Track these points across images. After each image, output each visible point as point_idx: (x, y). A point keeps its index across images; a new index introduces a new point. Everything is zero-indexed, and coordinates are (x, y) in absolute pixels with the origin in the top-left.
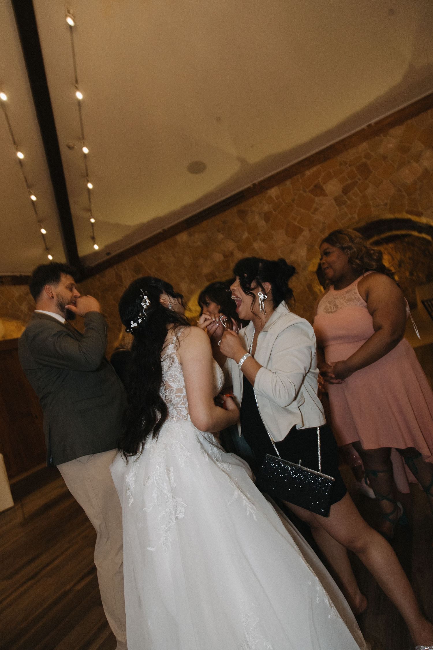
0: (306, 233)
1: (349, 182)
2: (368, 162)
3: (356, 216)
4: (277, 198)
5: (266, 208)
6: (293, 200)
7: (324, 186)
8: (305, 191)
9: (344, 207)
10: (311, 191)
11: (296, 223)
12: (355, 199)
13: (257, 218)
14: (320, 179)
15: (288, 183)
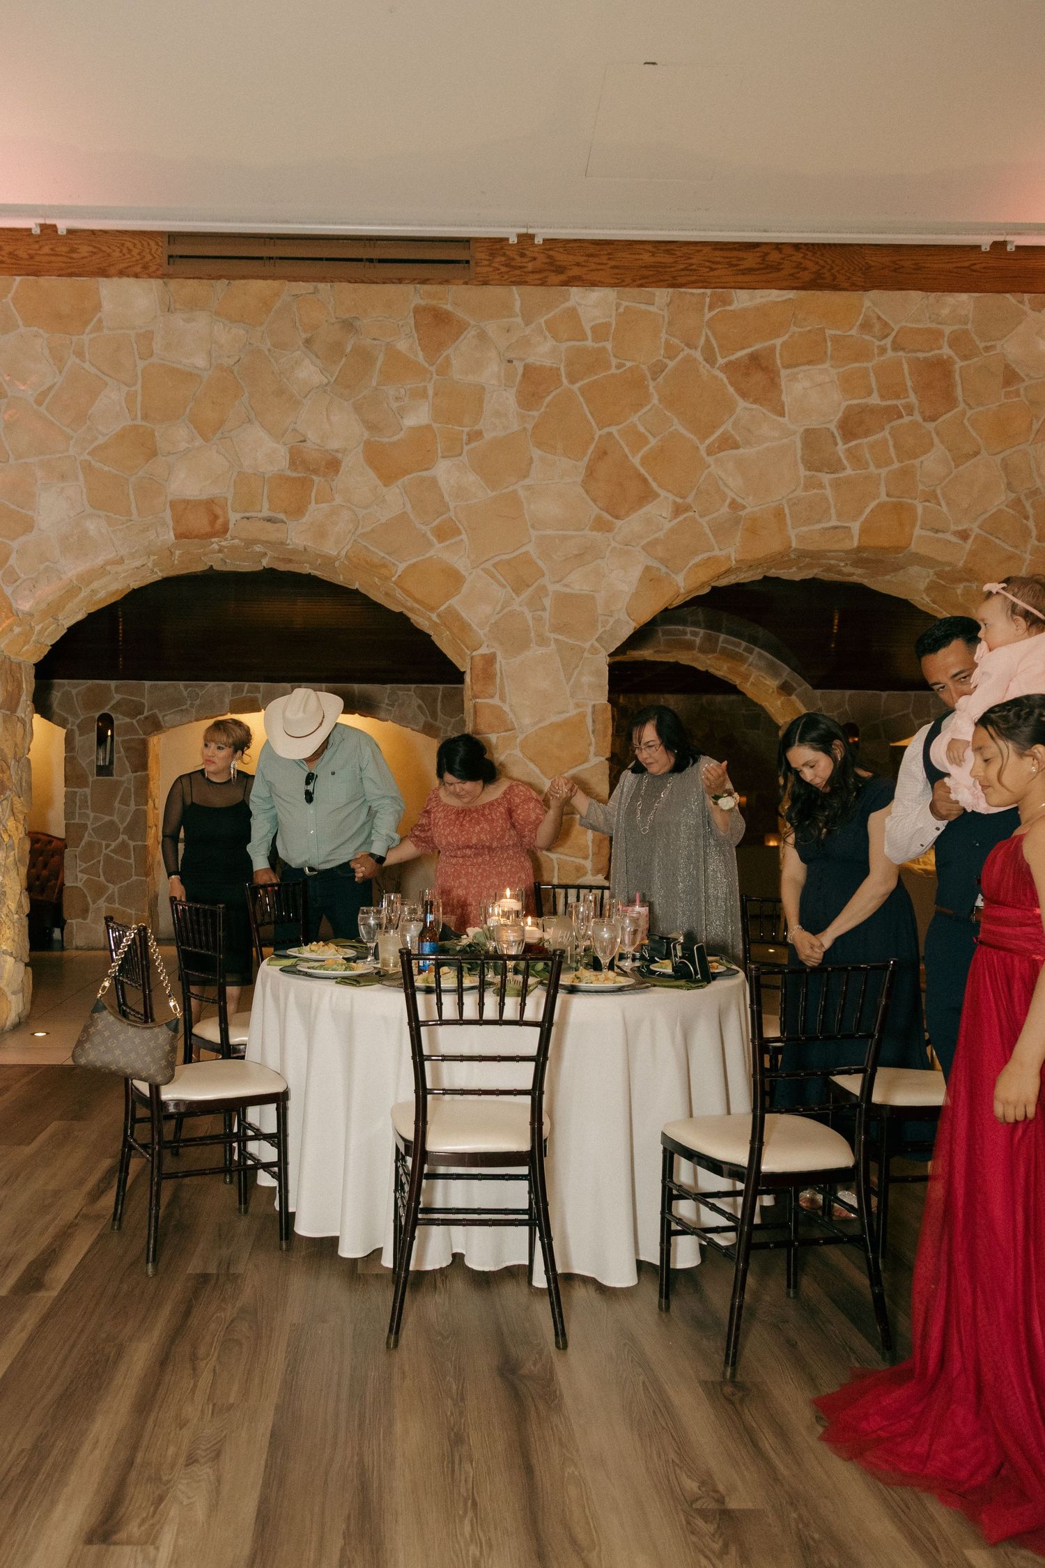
0: (659, 511)
1: (874, 400)
2: (959, 364)
3: (856, 527)
4: (600, 332)
5: (544, 352)
6: (657, 370)
7: (784, 373)
8: (710, 360)
9: (826, 478)
10: (729, 368)
11: (636, 461)
12: (872, 468)
13: (490, 373)
14: (778, 342)
15: (662, 295)
